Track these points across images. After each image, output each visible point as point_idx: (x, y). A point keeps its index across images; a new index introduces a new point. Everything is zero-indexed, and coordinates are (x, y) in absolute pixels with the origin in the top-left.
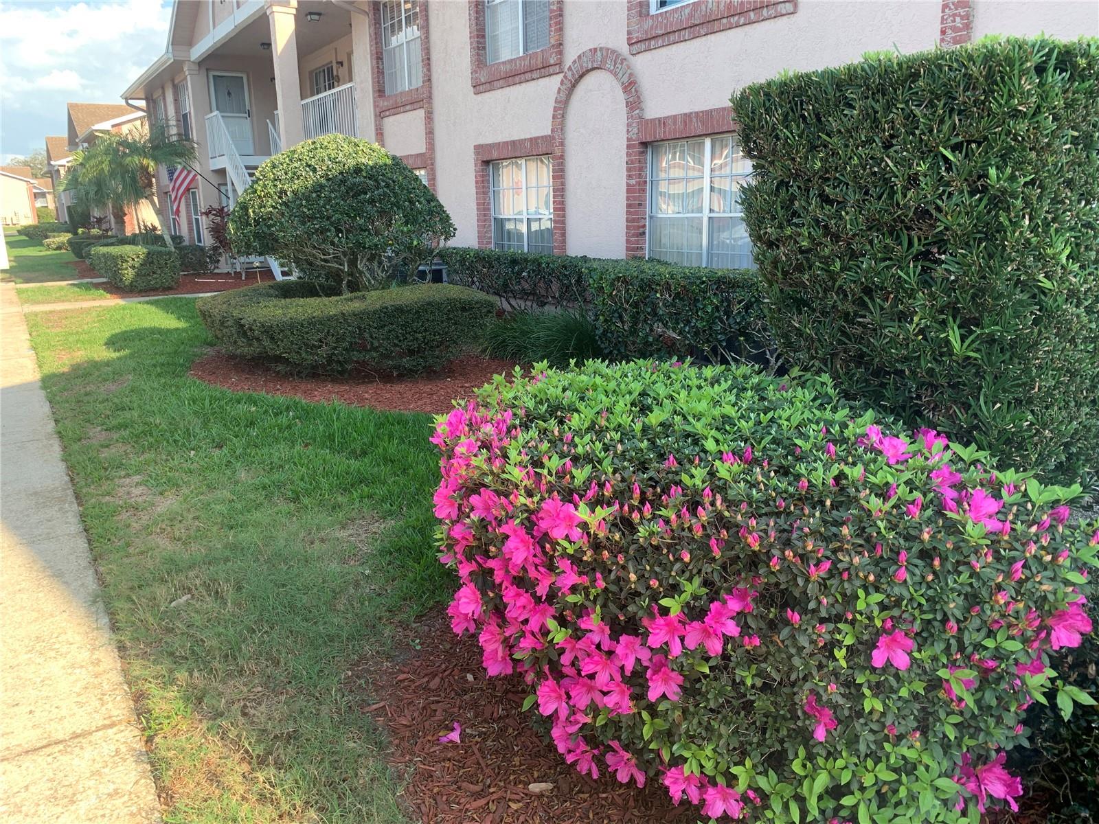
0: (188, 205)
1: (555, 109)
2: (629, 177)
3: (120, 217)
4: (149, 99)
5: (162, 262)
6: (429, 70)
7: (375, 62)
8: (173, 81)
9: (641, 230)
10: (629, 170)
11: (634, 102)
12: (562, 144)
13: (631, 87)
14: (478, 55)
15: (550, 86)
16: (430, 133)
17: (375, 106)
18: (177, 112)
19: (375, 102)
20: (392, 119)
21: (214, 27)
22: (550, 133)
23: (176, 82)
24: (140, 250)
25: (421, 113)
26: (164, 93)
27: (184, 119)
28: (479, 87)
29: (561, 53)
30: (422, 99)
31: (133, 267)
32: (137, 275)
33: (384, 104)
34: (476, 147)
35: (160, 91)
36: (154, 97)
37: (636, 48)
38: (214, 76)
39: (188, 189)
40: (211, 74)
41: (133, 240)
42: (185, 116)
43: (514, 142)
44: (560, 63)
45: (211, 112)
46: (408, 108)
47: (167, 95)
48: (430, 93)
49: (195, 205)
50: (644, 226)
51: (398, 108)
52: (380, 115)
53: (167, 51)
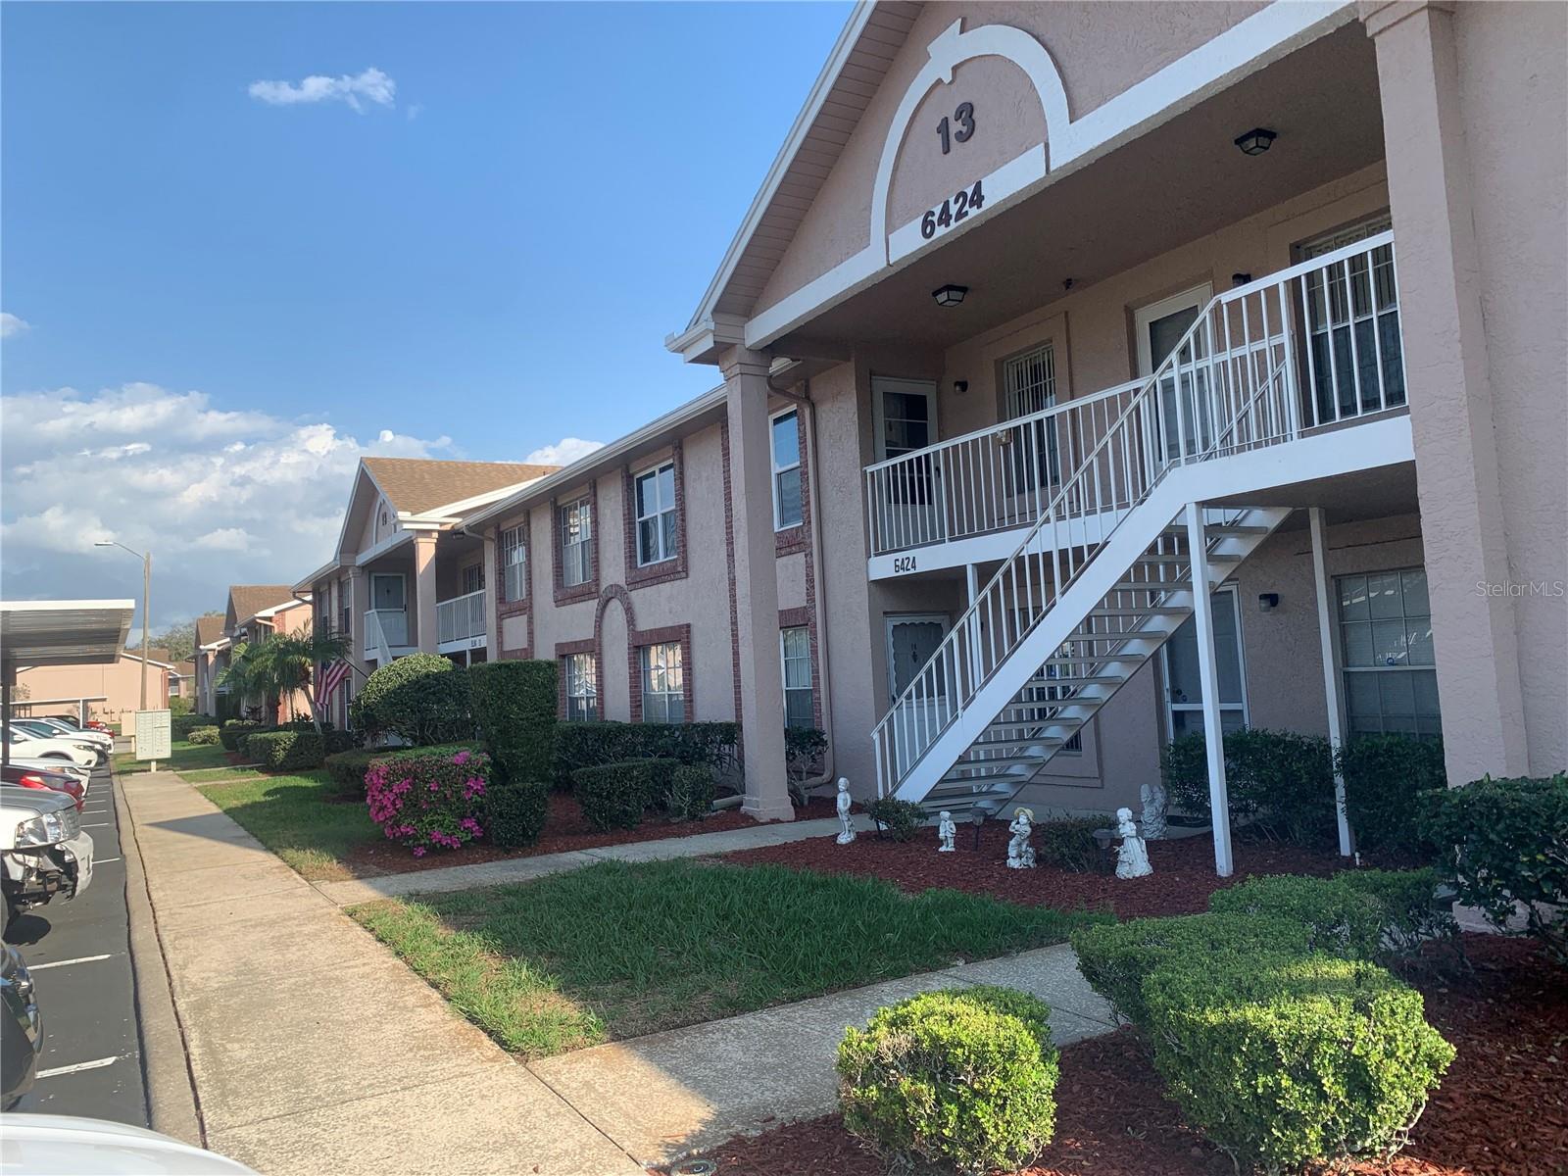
0: (341, 693)
1: (596, 621)
2: (630, 668)
3: (274, 706)
4: (316, 592)
5: (310, 745)
6: (530, 587)
7: (497, 576)
8: (339, 579)
9: (638, 703)
10: (630, 664)
11: (631, 621)
12: (600, 645)
13: (629, 610)
14: (557, 580)
15: (593, 605)
16: (531, 633)
17: (497, 610)
18: (340, 607)
19: (497, 606)
20: (508, 620)
21: (376, 542)
22: (592, 637)
23: (342, 580)
24: (293, 735)
25: (524, 618)
26: (330, 589)
27: (345, 614)
28: (560, 602)
29: (598, 585)
30: (526, 608)
31: (284, 749)
32: (287, 756)
33: (503, 608)
34: (557, 645)
35: (326, 587)
36: (321, 590)
37: (632, 587)
38: (376, 577)
39: (342, 678)
40: (373, 575)
41: (286, 727)
42: (347, 610)
43: (576, 642)
44: (597, 592)
45: (370, 609)
46: (518, 613)
47: (332, 589)
48: (531, 603)
49: (348, 693)
50: (640, 701)
51: (511, 613)
52: (500, 617)
53: (335, 559)
